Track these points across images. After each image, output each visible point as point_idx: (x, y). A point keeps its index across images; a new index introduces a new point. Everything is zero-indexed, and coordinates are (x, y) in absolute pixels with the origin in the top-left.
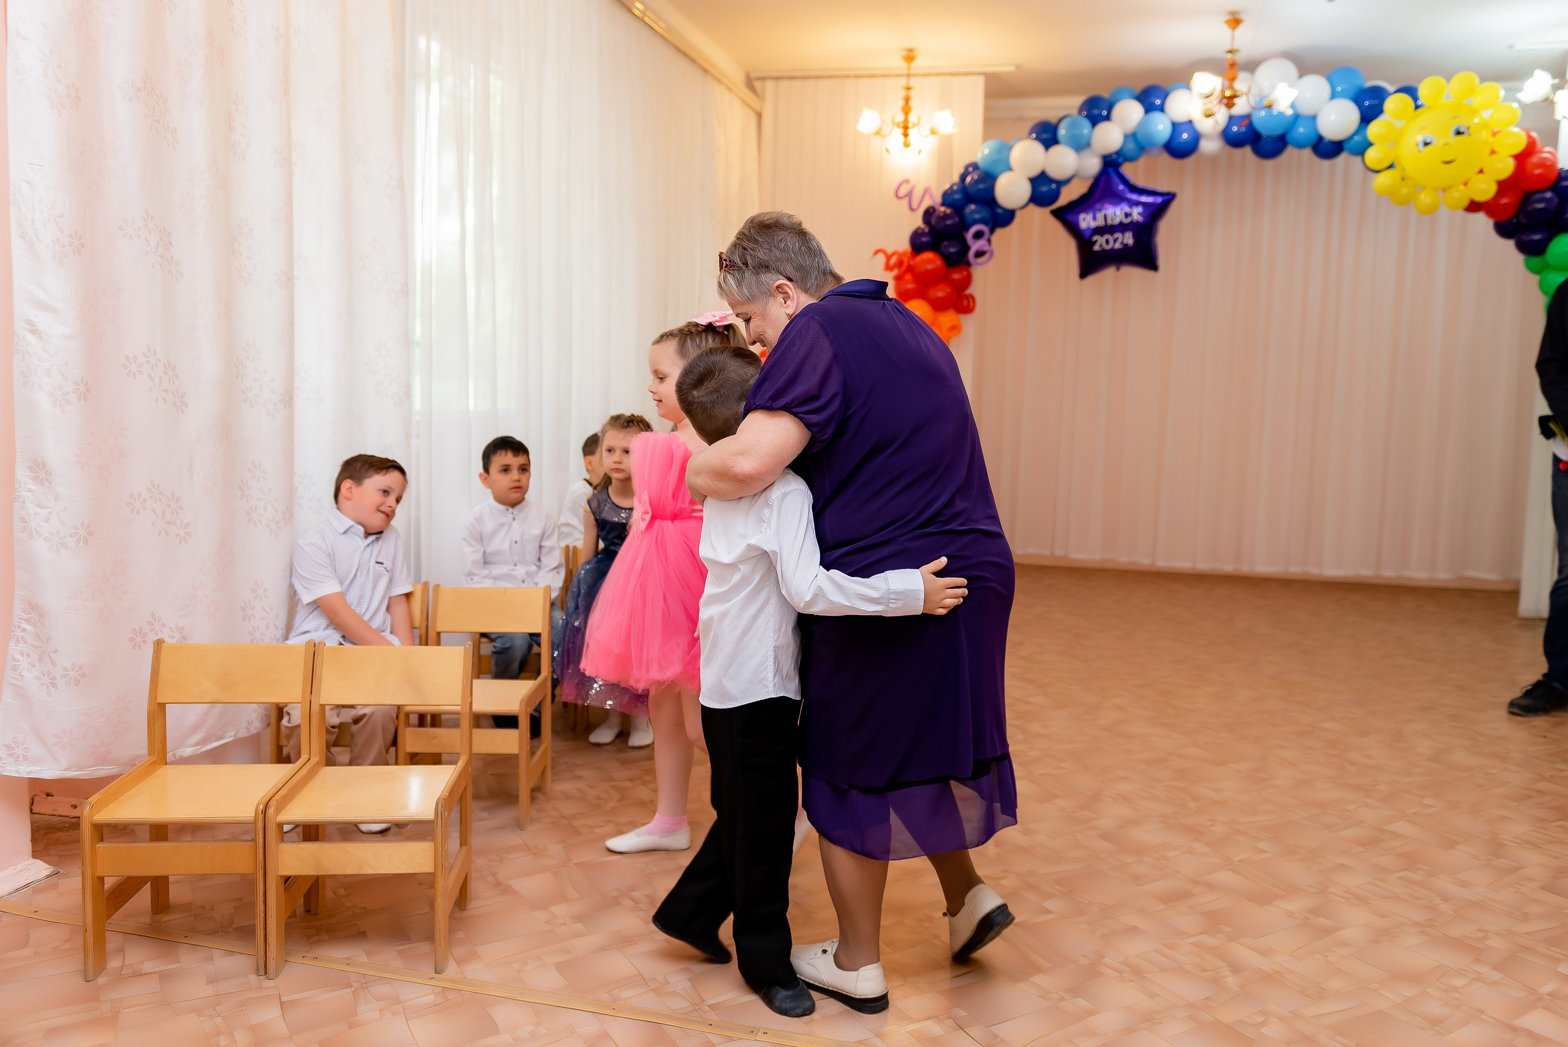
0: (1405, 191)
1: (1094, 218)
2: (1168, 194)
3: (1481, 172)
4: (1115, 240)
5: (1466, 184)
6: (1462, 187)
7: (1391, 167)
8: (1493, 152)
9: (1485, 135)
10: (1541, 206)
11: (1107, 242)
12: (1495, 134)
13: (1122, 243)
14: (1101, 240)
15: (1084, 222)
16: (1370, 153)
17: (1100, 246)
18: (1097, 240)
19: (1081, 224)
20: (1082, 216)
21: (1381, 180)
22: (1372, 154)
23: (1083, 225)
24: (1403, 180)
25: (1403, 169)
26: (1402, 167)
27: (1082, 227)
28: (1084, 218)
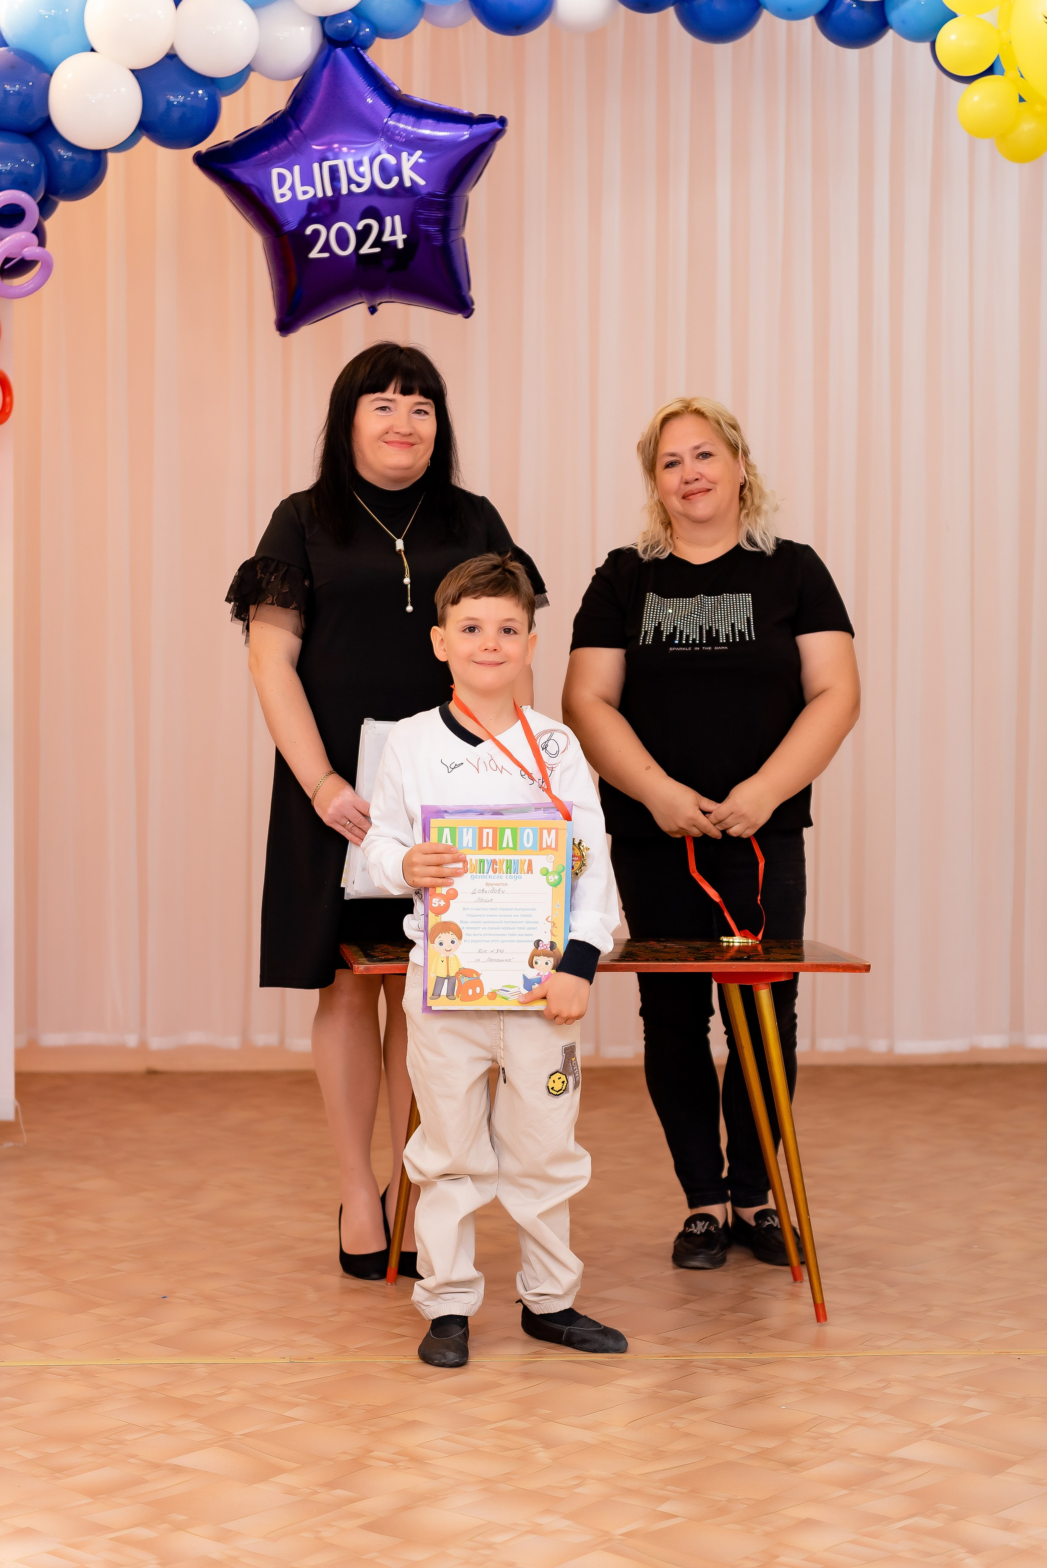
0: (1027, 127)
1: (307, 179)
2: (486, 119)
4: (363, 236)
7: (990, 71)
11: (342, 237)
13: (377, 242)
14: (327, 234)
15: (281, 185)
16: (948, 36)
17: (326, 247)
18: (316, 233)
19: (277, 192)
20: (275, 172)
21: (976, 98)
22: (953, 37)
23: (280, 195)
24: (1021, 100)
25: (1022, 76)
26: (1019, 71)
27: (279, 200)
28: (282, 179)
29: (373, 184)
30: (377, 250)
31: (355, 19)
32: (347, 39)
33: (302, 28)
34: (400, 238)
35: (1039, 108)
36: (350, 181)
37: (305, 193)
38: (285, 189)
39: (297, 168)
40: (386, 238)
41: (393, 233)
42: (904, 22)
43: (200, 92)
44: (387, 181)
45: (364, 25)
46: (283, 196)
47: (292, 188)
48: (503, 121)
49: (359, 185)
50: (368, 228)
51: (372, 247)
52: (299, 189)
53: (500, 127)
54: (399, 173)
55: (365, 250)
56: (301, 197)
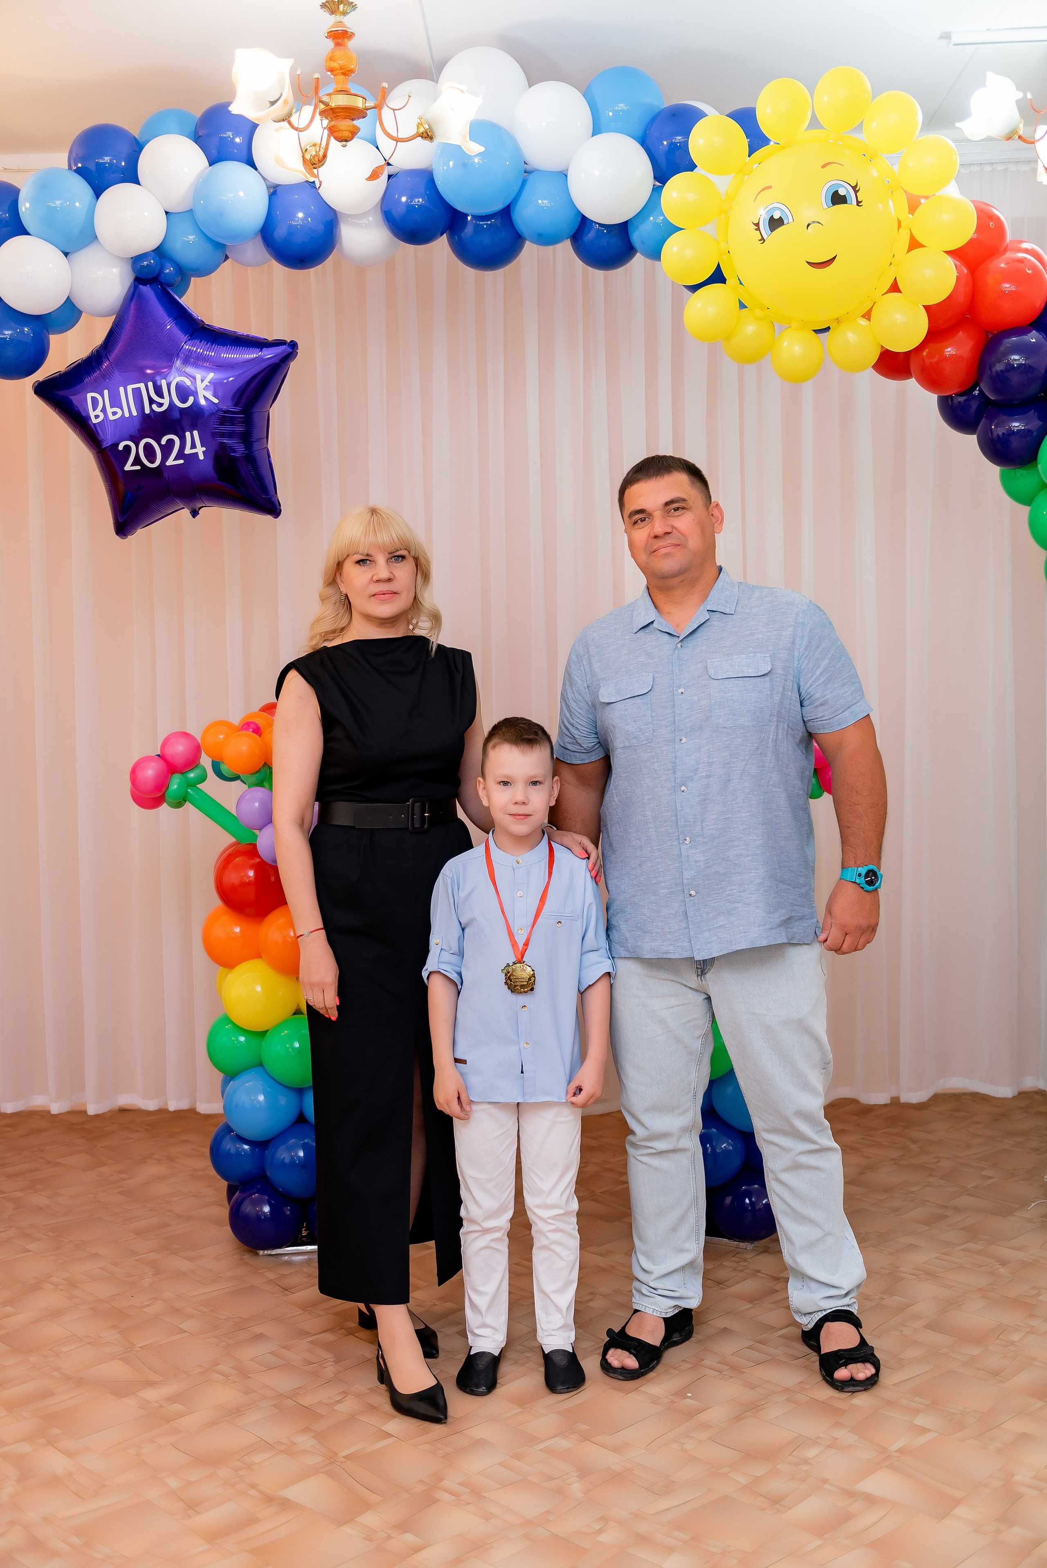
0: (749, 330)
1: (115, 402)
2: (280, 344)
3: (895, 288)
4: (167, 450)
5: (867, 315)
6: (863, 322)
8: (914, 244)
9: (896, 207)
10: (1016, 359)
11: (149, 451)
12: (913, 205)
13: (179, 456)
14: (138, 450)
15: (94, 409)
16: (672, 248)
17: (137, 461)
18: (127, 449)
19: (92, 414)
20: (89, 395)
21: (699, 305)
22: (675, 249)
23: (95, 416)
24: (742, 306)
25: (741, 283)
26: (739, 279)
27: (95, 421)
28: (95, 401)
29: (171, 403)
30: (182, 462)
31: (157, 259)
32: (150, 277)
33: (114, 270)
34: (200, 450)
35: (758, 312)
36: (151, 401)
37: (114, 413)
38: (98, 412)
39: (106, 392)
40: (188, 451)
41: (193, 446)
42: (643, 242)
43: (26, 329)
44: (184, 401)
45: (168, 265)
46: (97, 417)
47: (104, 410)
48: (293, 345)
49: (160, 405)
50: (171, 442)
51: (175, 459)
52: (109, 411)
53: (290, 350)
54: (195, 394)
55: (170, 462)
56: (112, 418)
